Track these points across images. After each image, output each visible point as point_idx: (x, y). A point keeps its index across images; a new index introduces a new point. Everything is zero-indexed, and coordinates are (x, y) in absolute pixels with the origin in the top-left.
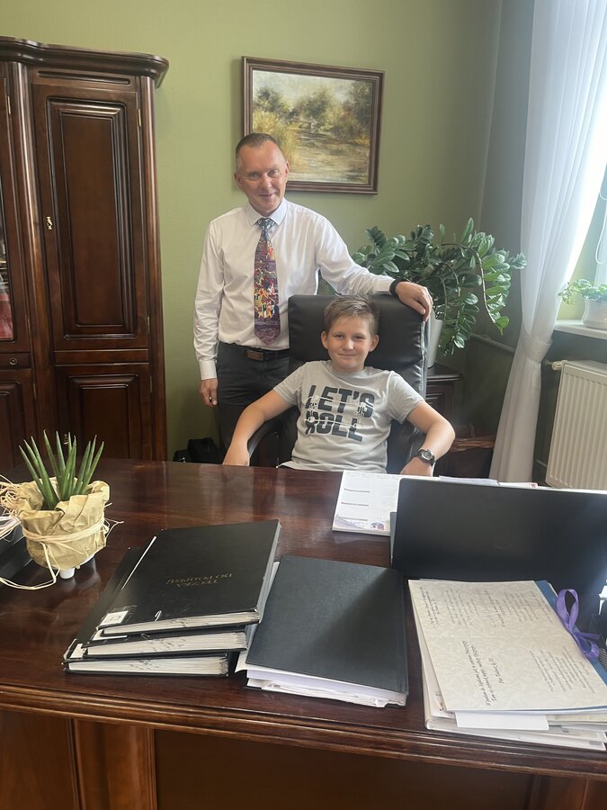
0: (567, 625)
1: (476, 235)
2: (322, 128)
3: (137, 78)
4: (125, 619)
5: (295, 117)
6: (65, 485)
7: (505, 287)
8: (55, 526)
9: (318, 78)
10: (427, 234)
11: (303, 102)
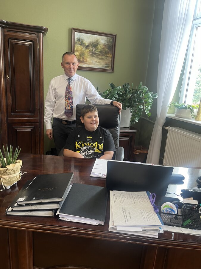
0: (152, 203)
1: (143, 87)
2: (97, 51)
3: (38, 33)
4: (24, 200)
5: (88, 47)
6: (9, 160)
7: (151, 104)
8: (5, 173)
9: (96, 36)
10: (128, 86)
11: (91, 43)
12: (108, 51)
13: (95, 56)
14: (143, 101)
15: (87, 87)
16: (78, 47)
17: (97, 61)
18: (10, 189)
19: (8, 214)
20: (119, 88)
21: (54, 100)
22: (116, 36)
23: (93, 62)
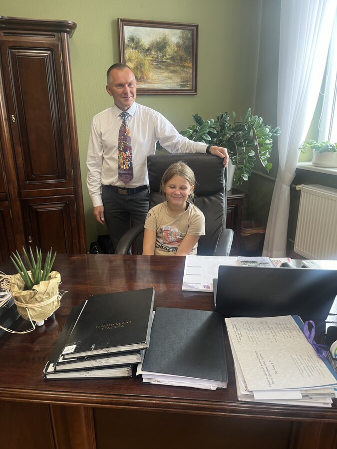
0: (309, 340)
1: (253, 117)
2: (165, 58)
3: (59, 34)
4: (75, 349)
5: (149, 52)
6: (37, 276)
7: (269, 146)
8: (33, 299)
9: (161, 29)
10: (226, 118)
11: (154, 43)
12: (185, 56)
13: (162, 67)
14: (254, 142)
15: (157, 126)
16: (131, 53)
17: (166, 77)
18: (44, 326)
19: (48, 377)
20: (211, 121)
21: (100, 154)
22: (197, 27)
23: (160, 79)
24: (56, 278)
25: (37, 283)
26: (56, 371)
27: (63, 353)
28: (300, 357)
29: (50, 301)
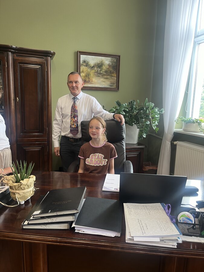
0: (168, 214)
1: (149, 103)
2: (102, 71)
3: (46, 57)
4: (40, 213)
5: (93, 68)
6: (23, 176)
7: (157, 119)
8: (19, 188)
9: (100, 57)
10: (134, 103)
11: (96, 64)
12: (113, 71)
13: (100, 76)
14: (149, 116)
16: (83, 68)
17: (102, 81)
19: (24, 227)
20: (125, 105)
22: (119, 56)
23: (98, 82)
24: (33, 178)
25: (23, 180)
26: (28, 224)
27: (33, 214)
28: (161, 222)
29: (29, 190)
